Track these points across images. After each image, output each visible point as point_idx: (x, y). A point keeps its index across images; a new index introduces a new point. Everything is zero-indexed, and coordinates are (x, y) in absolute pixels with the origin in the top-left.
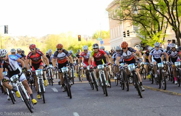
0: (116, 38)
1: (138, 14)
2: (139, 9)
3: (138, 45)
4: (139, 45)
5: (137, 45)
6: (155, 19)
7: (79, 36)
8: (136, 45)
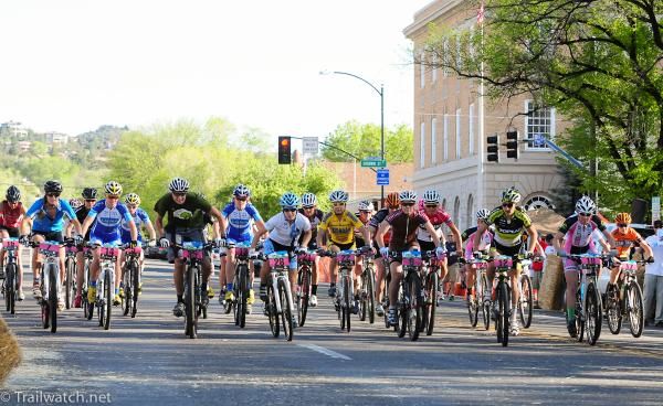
0: (441, 160)
1: (575, 62)
2: (581, 40)
3: (542, 199)
4: (547, 203)
5: (539, 203)
6: (648, 90)
7: (284, 143)
8: (535, 199)
